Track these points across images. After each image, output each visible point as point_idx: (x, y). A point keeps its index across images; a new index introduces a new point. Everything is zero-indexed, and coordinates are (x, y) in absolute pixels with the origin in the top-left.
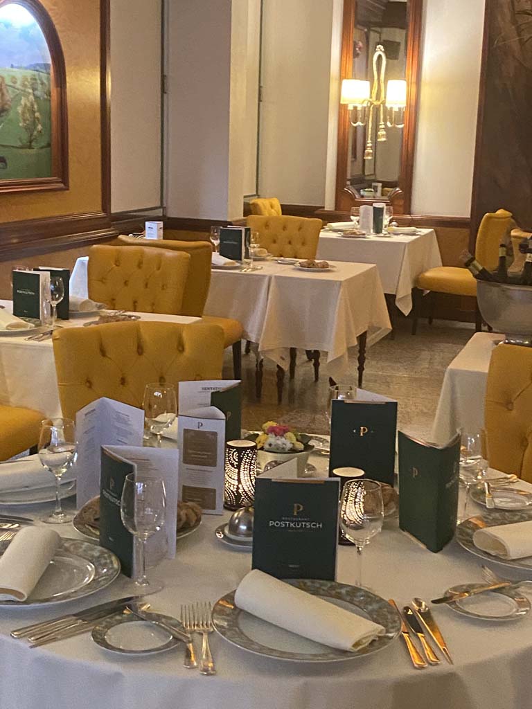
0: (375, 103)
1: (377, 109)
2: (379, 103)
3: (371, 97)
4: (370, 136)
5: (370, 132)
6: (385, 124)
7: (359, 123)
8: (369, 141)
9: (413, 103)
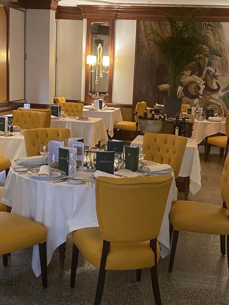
0: (99, 64)
1: (99, 66)
2: (100, 64)
3: (97, 62)
4: (97, 75)
5: (97, 74)
6: (102, 71)
7: (93, 71)
8: (97, 77)
9: (112, 64)
